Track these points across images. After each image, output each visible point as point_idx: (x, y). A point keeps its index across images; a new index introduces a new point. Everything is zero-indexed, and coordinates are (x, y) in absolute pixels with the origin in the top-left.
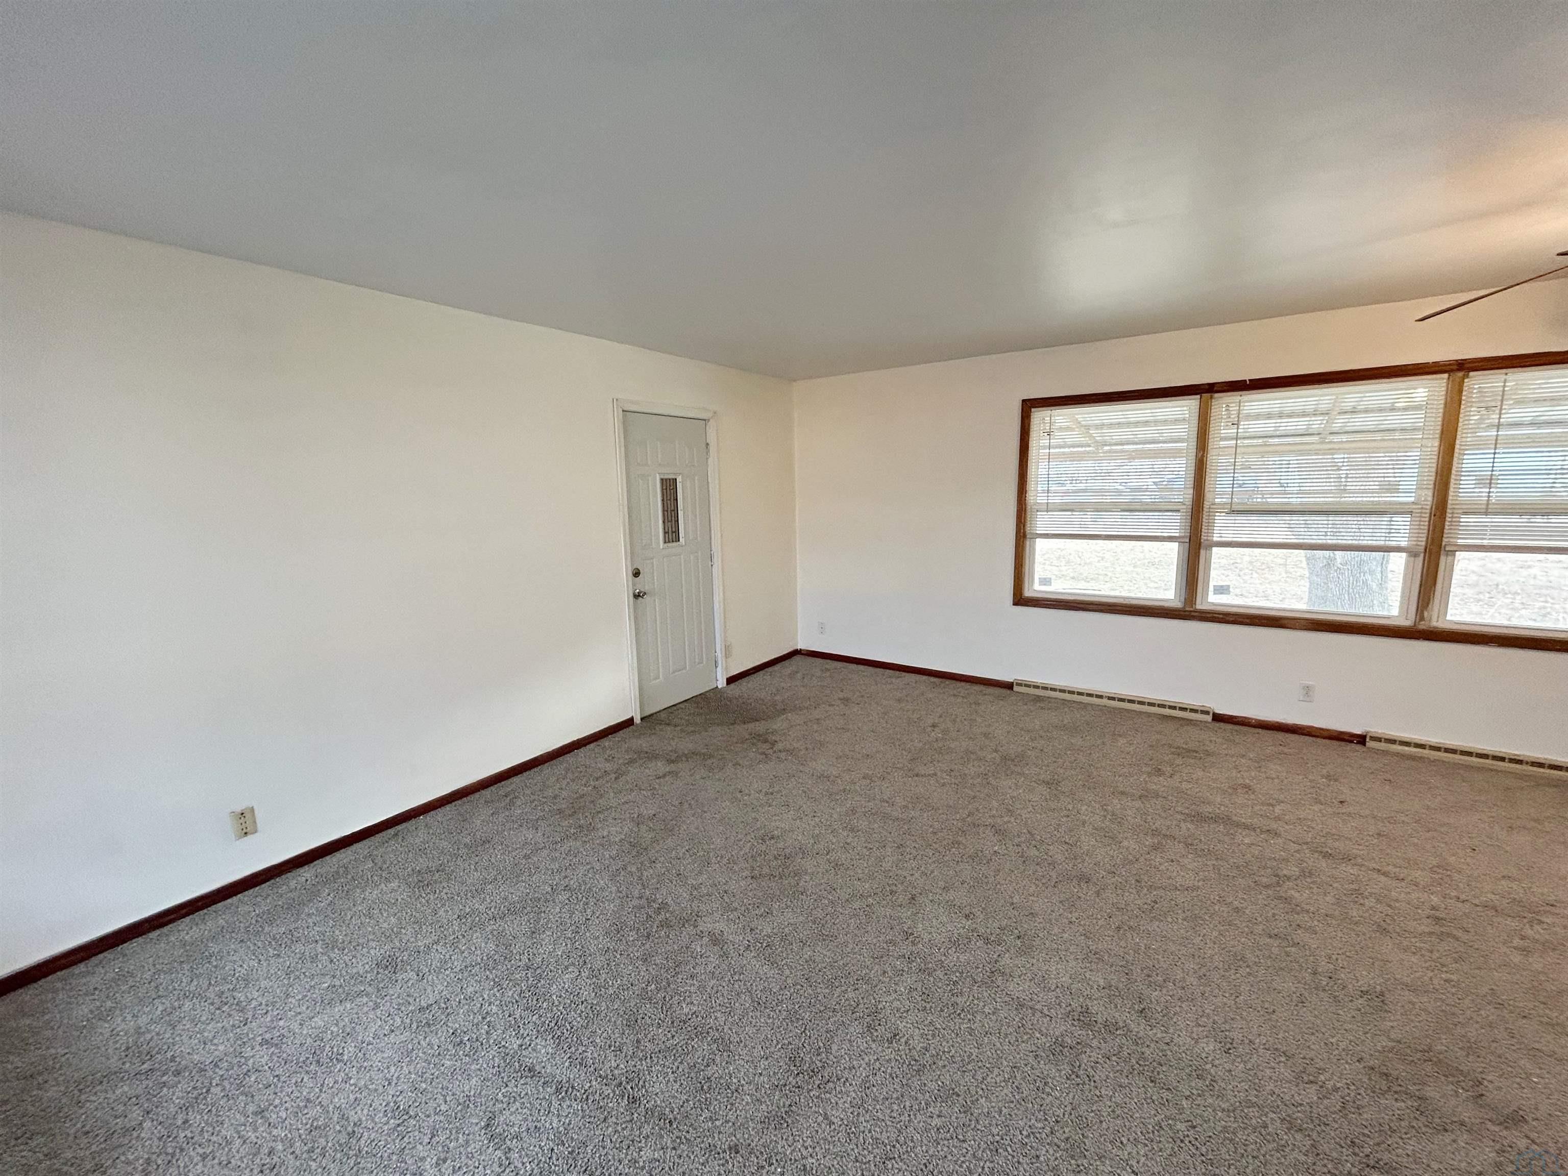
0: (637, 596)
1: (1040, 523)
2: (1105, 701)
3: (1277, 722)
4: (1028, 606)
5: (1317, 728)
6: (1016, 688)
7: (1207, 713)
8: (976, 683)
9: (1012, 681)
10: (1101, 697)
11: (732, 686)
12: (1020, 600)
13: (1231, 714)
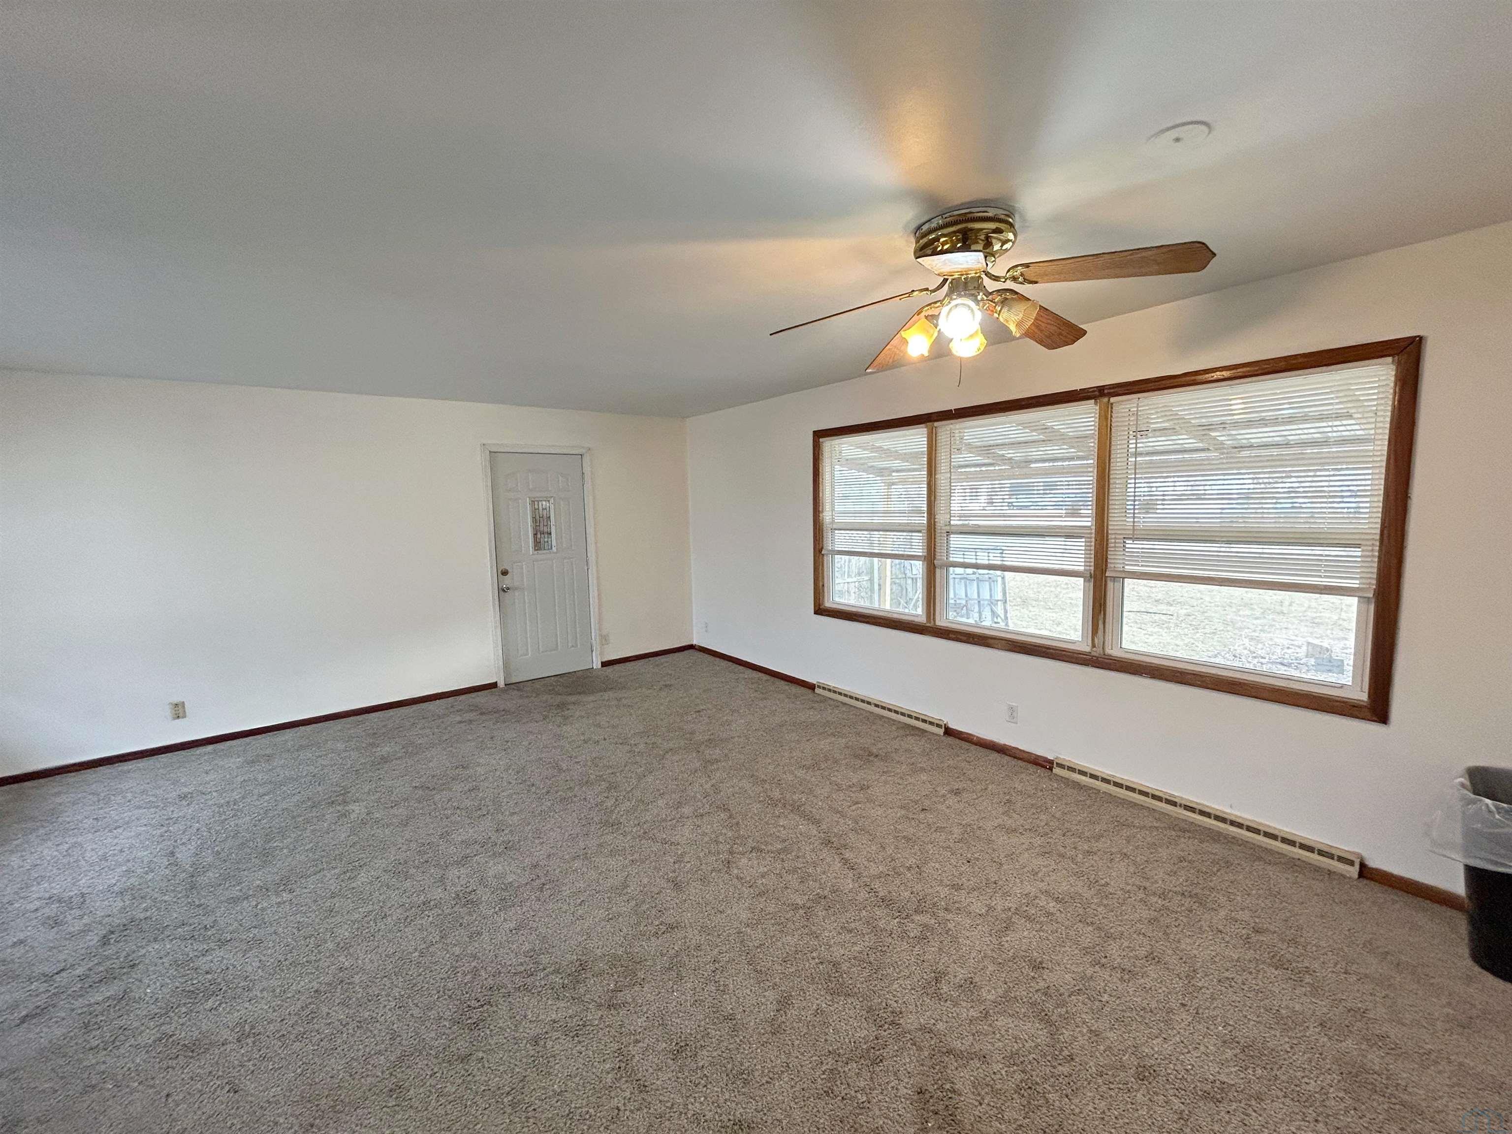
0: (503, 590)
1: (838, 540)
2: (872, 708)
3: (992, 742)
4: (822, 615)
5: (1021, 750)
6: (817, 690)
7: (938, 726)
8: (795, 683)
9: (815, 683)
10: (869, 703)
11: (609, 670)
12: (820, 610)
13: (960, 730)
